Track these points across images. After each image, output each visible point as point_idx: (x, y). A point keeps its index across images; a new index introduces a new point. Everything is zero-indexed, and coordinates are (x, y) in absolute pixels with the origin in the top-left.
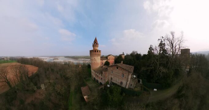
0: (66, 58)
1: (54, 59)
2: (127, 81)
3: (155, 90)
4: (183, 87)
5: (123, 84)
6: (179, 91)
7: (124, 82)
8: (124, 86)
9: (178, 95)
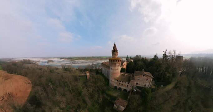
0: (62, 60)
1: (49, 62)
2: (150, 83)
3: (162, 86)
4: (178, 83)
5: (146, 85)
6: (176, 85)
7: (147, 84)
8: (146, 87)
9: (176, 87)
